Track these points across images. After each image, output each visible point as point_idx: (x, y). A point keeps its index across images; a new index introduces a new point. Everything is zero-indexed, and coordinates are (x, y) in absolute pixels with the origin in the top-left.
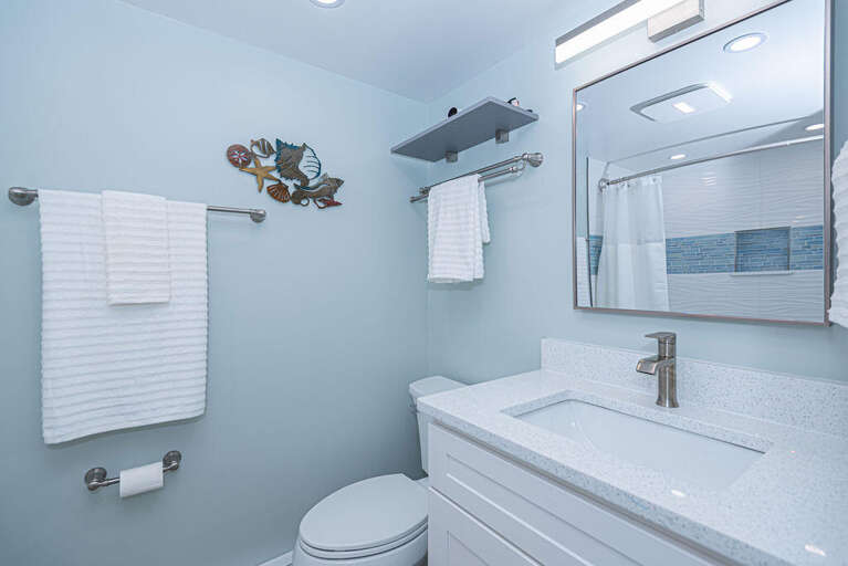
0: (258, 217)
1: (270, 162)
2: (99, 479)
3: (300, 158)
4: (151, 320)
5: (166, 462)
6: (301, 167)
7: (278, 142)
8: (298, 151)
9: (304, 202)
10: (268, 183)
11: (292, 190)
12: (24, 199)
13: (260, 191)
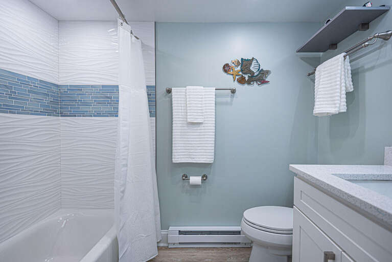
0: (233, 91)
1: (239, 68)
2: (186, 177)
3: (251, 64)
4: (199, 128)
5: (203, 177)
6: (251, 68)
7: (242, 59)
8: (249, 62)
9: (252, 83)
10: (237, 77)
11: (247, 78)
12: (169, 91)
13: (234, 81)
